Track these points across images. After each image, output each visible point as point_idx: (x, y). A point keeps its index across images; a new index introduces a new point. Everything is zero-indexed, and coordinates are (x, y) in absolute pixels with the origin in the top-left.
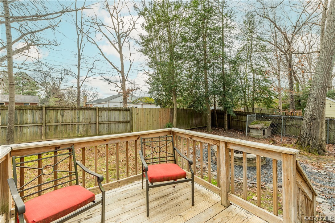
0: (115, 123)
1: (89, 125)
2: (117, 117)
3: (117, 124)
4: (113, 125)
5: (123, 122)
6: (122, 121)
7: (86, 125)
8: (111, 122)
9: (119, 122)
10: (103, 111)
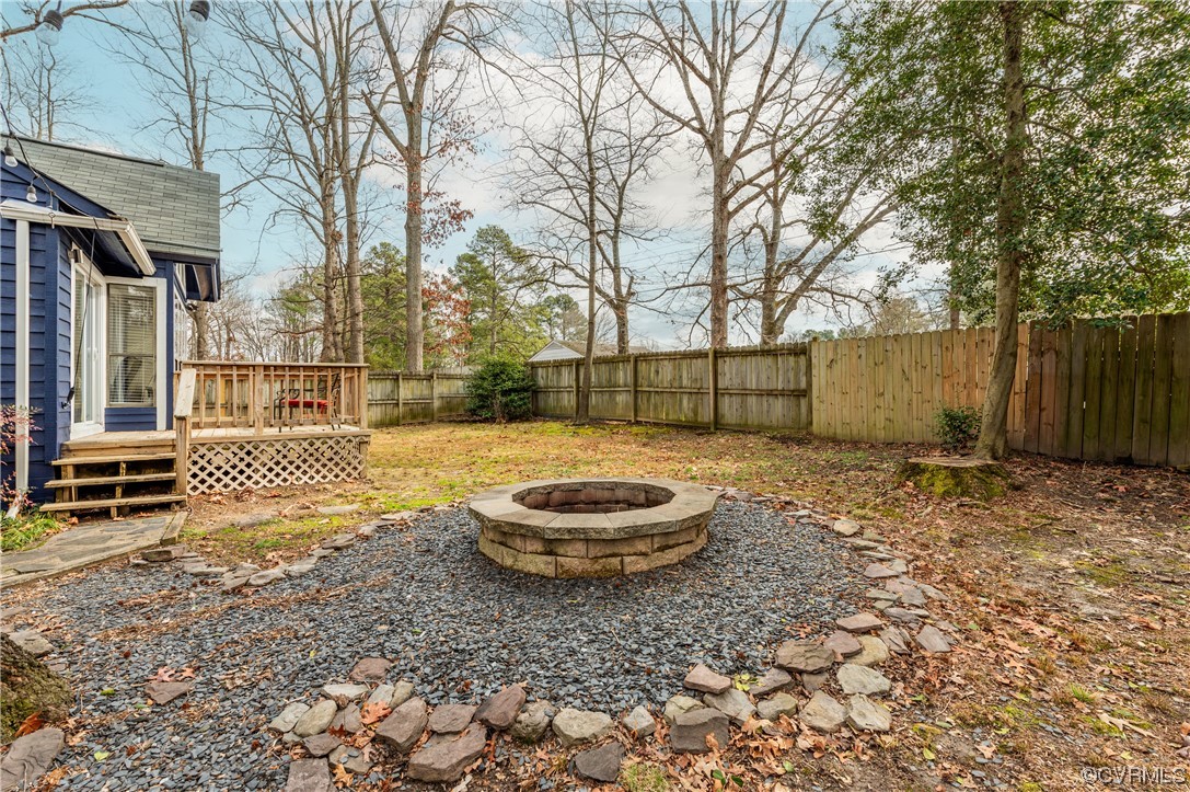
0: (760, 393)
1: (700, 396)
2: (764, 377)
3: (765, 398)
4: (752, 401)
5: (783, 393)
6: (780, 388)
7: (694, 396)
8: (745, 389)
9: (771, 393)
10: (727, 359)
